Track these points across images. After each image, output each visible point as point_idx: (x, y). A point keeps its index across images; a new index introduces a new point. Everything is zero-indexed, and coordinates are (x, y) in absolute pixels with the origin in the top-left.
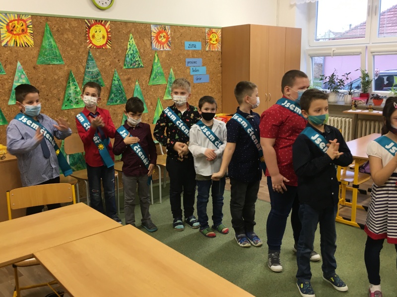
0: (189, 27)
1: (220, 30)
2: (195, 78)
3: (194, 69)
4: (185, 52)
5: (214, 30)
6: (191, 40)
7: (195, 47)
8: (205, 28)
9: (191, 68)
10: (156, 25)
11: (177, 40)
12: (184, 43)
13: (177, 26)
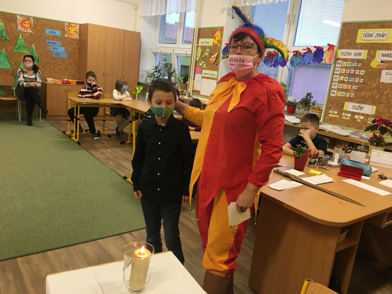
0: (50, 20)
1: (78, 26)
2: (54, 53)
3: (54, 47)
4: (46, 36)
5: (72, 25)
6: (51, 28)
7: (55, 33)
8: (65, 22)
9: (51, 47)
10: (21, 16)
11: (39, 27)
12: (45, 30)
13: (39, 18)
